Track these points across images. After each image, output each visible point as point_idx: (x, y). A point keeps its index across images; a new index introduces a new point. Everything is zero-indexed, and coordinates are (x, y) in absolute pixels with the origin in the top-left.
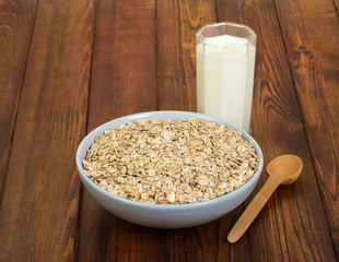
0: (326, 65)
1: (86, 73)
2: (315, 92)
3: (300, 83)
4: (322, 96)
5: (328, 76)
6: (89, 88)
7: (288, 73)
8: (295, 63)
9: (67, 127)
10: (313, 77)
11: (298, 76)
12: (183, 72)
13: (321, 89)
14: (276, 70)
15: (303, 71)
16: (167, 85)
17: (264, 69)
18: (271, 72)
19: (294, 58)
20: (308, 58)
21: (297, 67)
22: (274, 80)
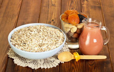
0: (92, 4)
1: (20, 4)
2: (87, 12)
3: (83, 9)
4: (89, 13)
5: (92, 7)
6: (20, 8)
7: (80, 6)
8: (83, 3)
9: (12, 20)
10: (87, 8)
11: (83, 7)
12: (49, 5)
13: (89, 11)
14: (77, 5)
15: (85, 6)
16: (43, 8)
17: (73, 4)
18: (75, 6)
19: (83, 2)
20: (87, 2)
21: (83, 4)
22: (75, 8)
